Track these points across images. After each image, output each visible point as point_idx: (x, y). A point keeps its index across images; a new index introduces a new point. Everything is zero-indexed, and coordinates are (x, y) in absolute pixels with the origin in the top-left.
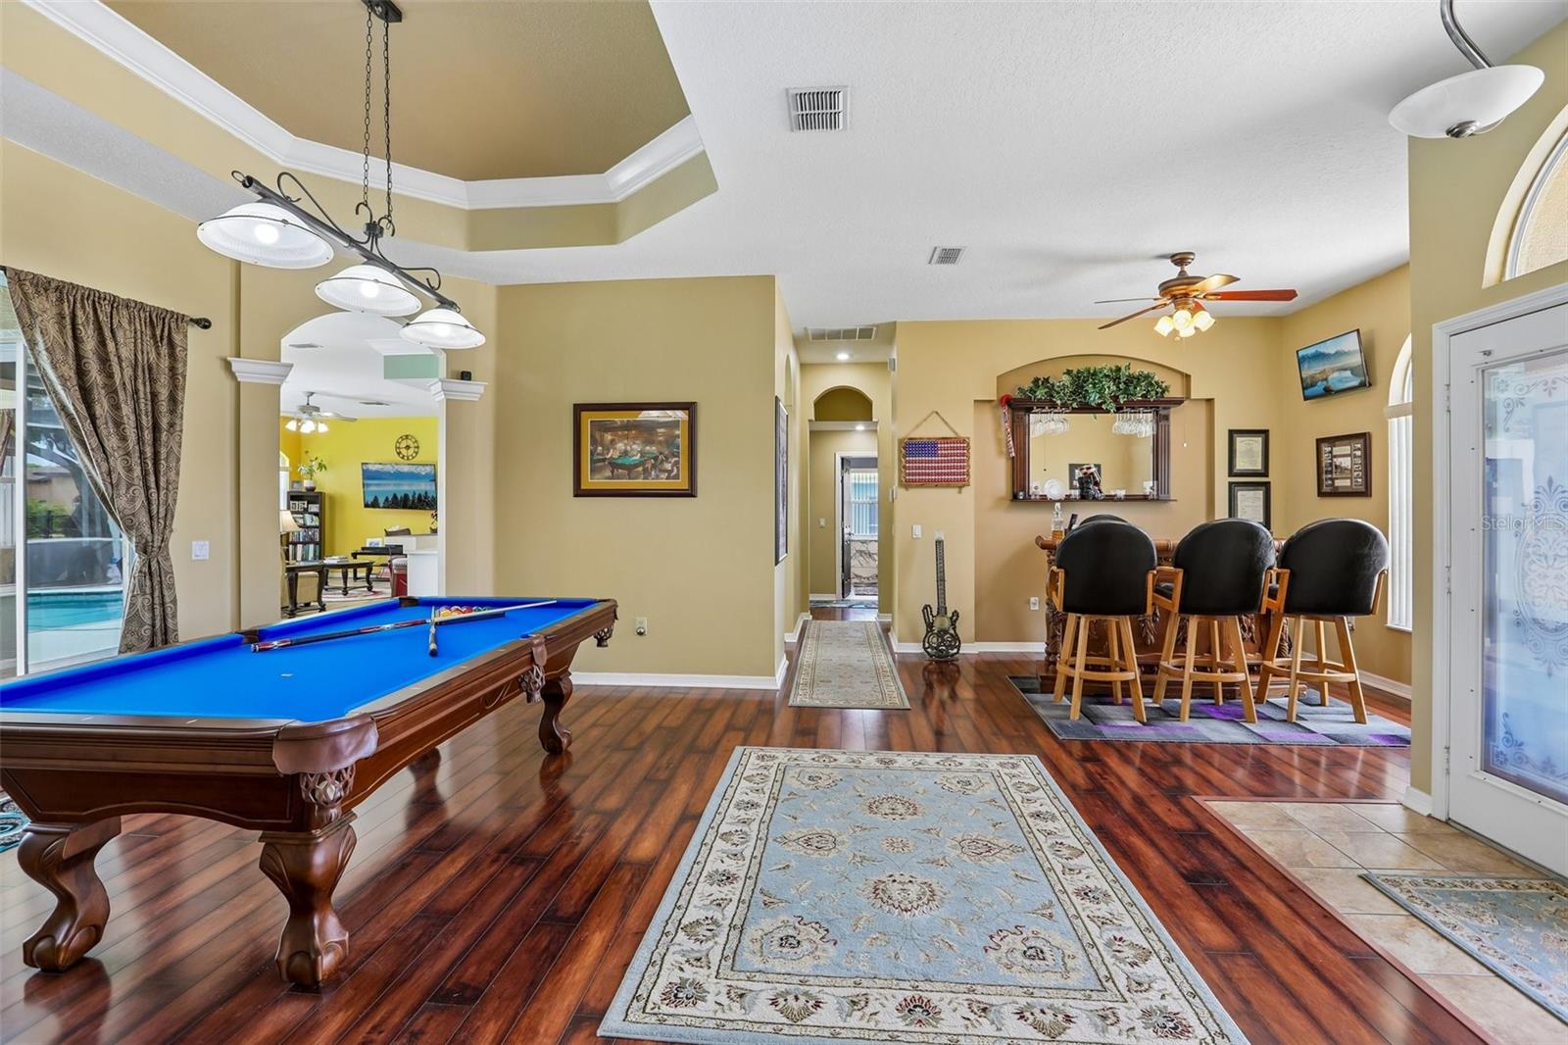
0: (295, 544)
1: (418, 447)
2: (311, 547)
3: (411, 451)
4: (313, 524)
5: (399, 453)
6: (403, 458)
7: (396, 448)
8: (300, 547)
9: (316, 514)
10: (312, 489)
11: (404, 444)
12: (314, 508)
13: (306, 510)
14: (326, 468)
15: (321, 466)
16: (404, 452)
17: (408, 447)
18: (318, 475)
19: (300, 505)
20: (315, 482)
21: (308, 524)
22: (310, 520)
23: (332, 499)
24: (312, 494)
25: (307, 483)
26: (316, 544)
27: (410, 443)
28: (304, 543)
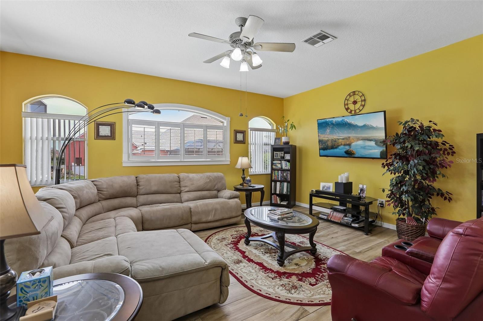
0: (276, 181)
1: (365, 100)
2: (285, 184)
3: (358, 105)
4: (287, 168)
5: (347, 109)
6: (351, 112)
7: (345, 105)
8: (278, 184)
9: (288, 161)
10: (287, 143)
11: (352, 99)
12: (288, 157)
13: (283, 158)
14: (295, 128)
15: (293, 126)
16: (352, 107)
17: (355, 103)
18: (291, 132)
19: (280, 154)
20: (289, 138)
21: (284, 167)
22: (286, 165)
23: (301, 150)
24: (286, 146)
25: (284, 139)
26: (288, 182)
27: (357, 98)
28: (281, 182)
